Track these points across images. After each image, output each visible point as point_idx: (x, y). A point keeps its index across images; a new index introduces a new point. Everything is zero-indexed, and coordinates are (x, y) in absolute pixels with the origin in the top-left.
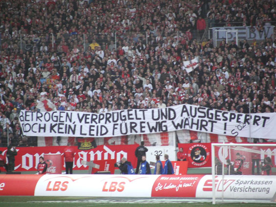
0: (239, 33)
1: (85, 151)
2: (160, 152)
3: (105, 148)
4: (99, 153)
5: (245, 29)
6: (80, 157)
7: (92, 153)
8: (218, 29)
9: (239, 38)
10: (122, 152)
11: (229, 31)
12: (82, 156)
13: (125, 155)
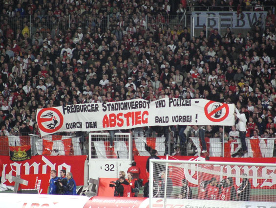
0: (222, 20)
1: (18, 162)
2: (112, 166)
3: (44, 159)
4: (36, 165)
5: (231, 14)
6: (12, 170)
7: (27, 165)
8: (198, 14)
9: (222, 25)
10: (64, 165)
11: (212, 16)
12: (15, 168)
13: (68, 168)
